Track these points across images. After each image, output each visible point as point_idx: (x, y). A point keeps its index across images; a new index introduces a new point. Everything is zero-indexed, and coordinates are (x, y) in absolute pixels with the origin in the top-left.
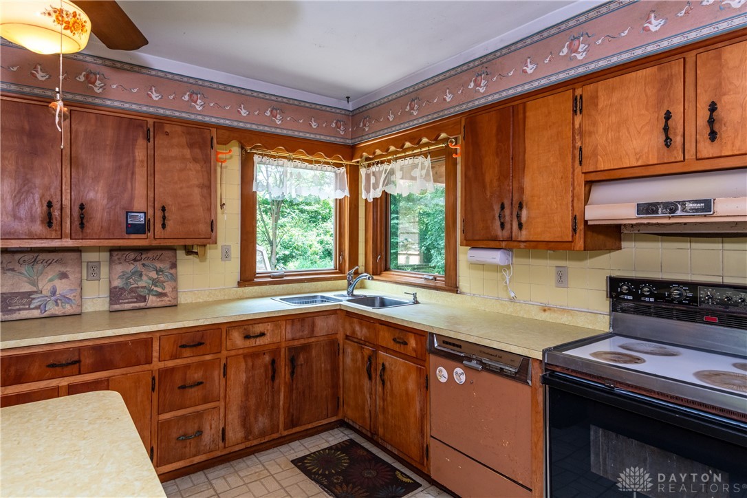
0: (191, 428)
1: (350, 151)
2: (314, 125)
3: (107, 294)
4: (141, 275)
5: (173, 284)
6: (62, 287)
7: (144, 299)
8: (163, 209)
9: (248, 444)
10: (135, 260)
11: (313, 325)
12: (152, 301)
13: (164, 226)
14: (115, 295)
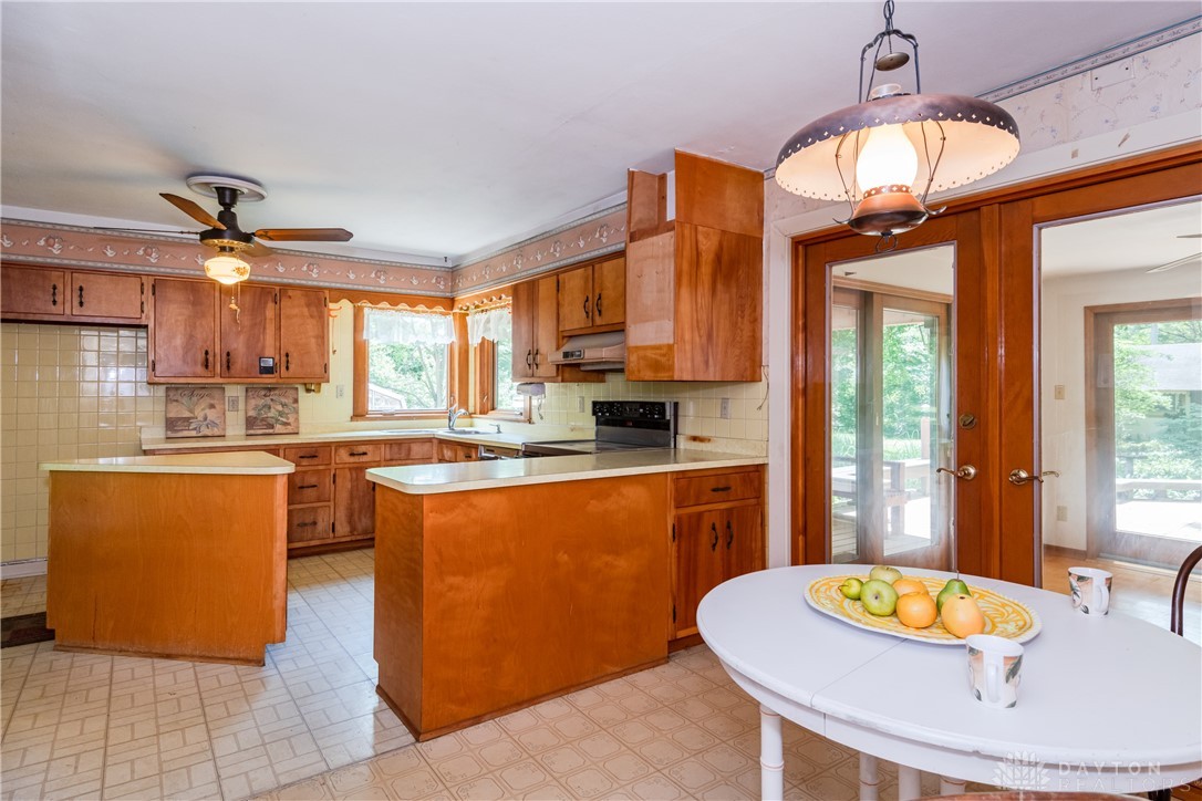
0: (309, 519)
1: (450, 303)
2: (415, 282)
3: (244, 422)
4: (270, 408)
5: (295, 416)
6: (212, 415)
7: (273, 427)
8: (287, 355)
9: (354, 538)
10: (265, 396)
11: (409, 450)
12: (279, 428)
13: (287, 368)
14: (250, 422)
